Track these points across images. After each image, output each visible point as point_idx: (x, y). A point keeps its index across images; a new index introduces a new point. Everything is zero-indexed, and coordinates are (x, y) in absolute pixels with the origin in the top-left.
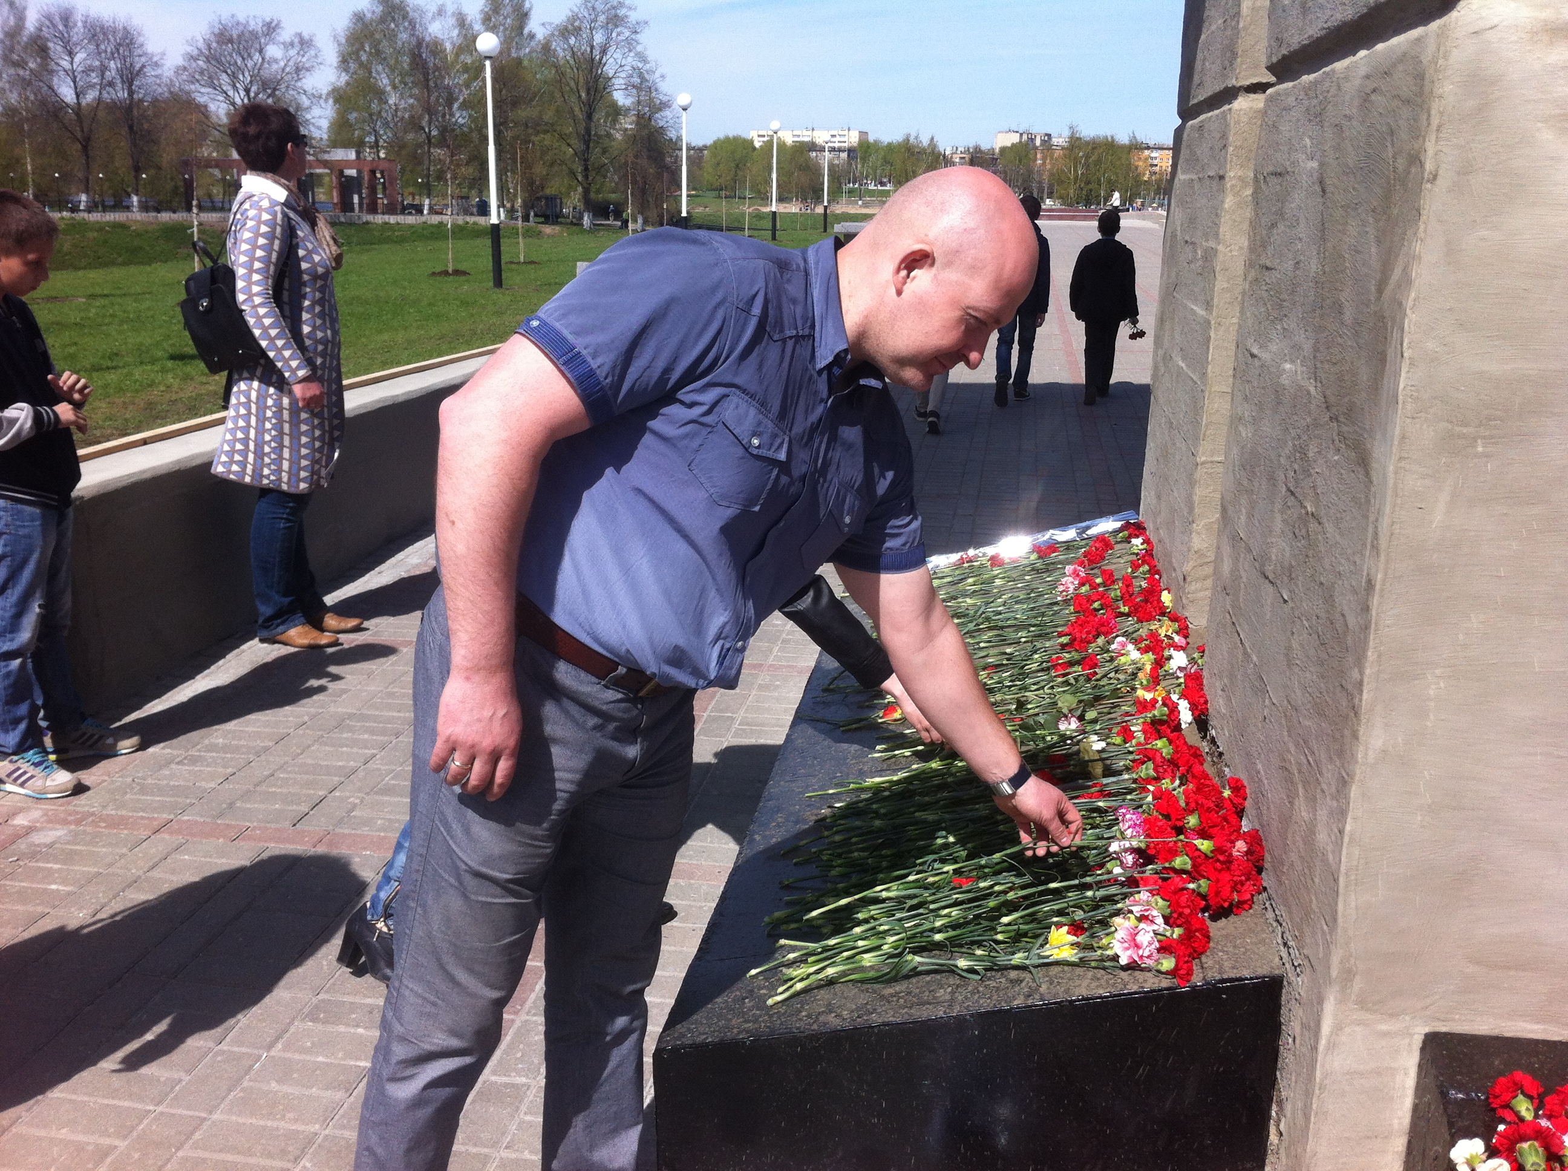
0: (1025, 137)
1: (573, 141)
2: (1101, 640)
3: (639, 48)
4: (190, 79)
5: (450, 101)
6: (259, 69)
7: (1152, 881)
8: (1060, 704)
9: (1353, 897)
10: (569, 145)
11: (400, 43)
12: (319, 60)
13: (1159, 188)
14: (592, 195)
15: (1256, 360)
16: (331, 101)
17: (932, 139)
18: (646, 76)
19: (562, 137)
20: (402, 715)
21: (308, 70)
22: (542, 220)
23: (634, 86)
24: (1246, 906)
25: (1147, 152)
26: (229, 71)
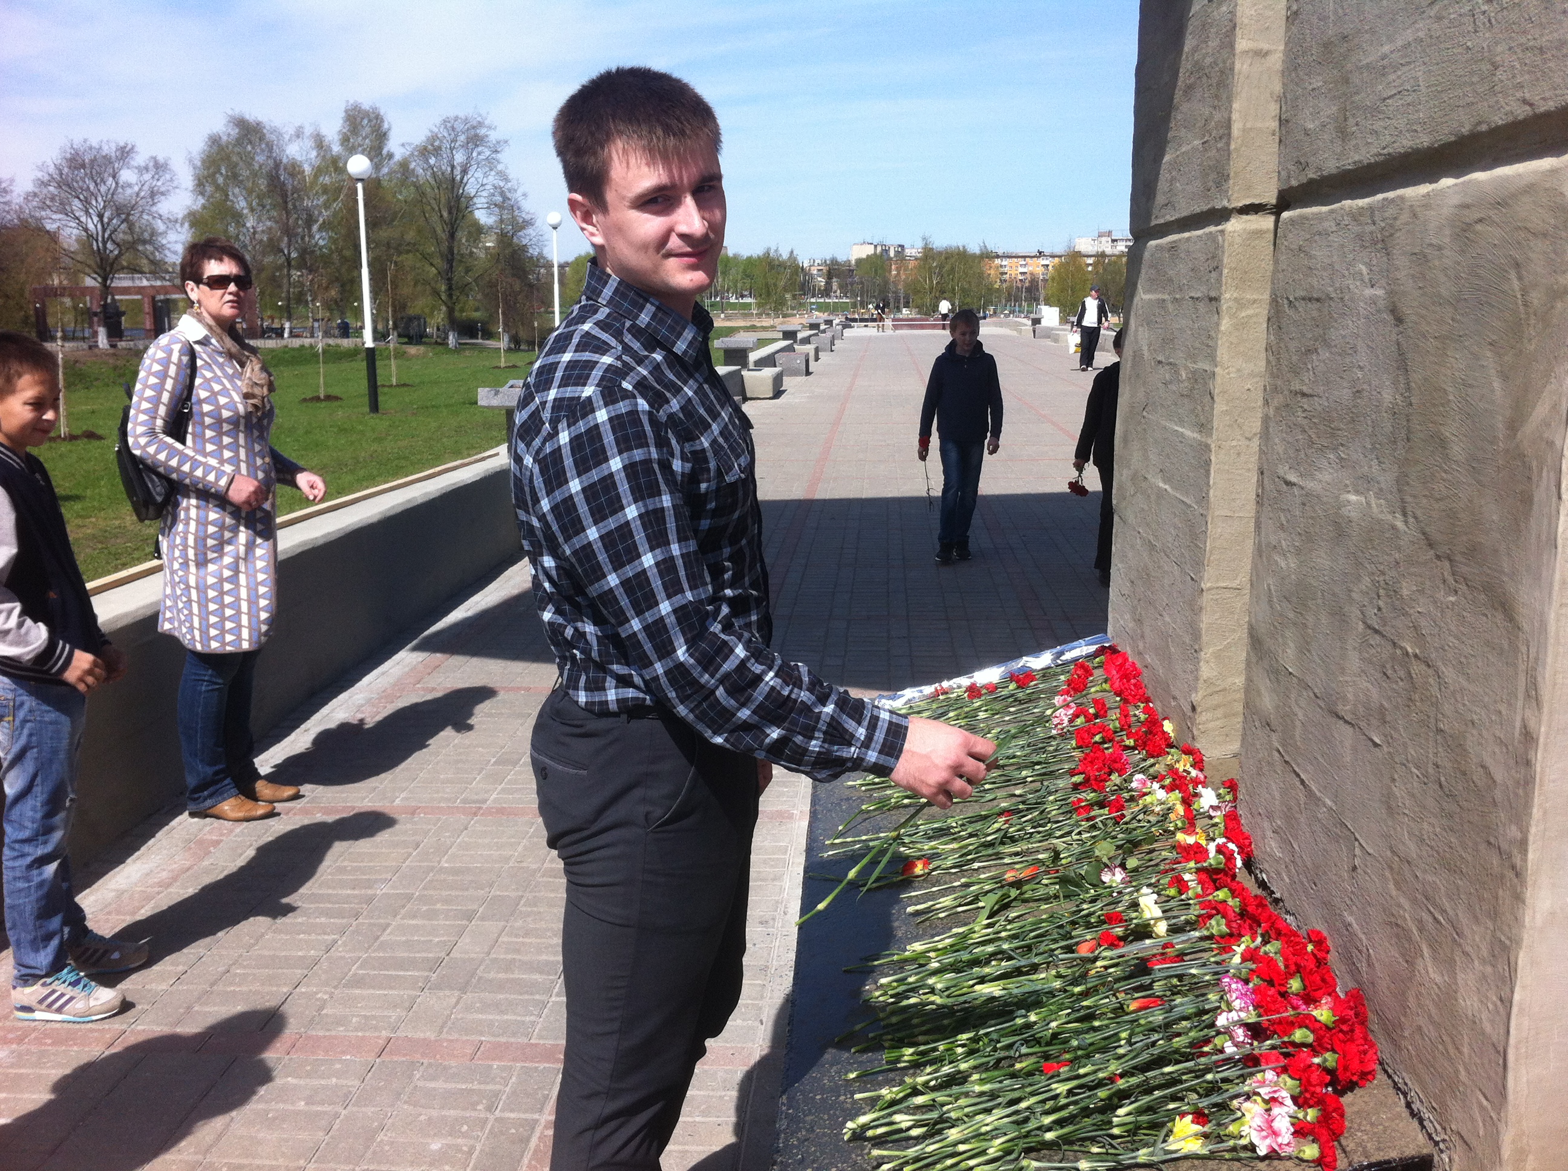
0: (879, 249)
1: (437, 261)
2: (1115, 777)
3: (500, 167)
4: (40, 204)
5: (310, 221)
6: (113, 194)
7: (1273, 1058)
8: (1097, 853)
9: (1524, 1072)
10: (432, 264)
11: (257, 167)
12: (175, 184)
13: (1009, 294)
14: (457, 314)
15: (1295, 490)
16: (187, 225)
17: (792, 252)
18: (509, 195)
19: (425, 257)
20: (356, 892)
21: (163, 194)
22: (406, 340)
23: (496, 205)
24: (1370, 1077)
25: (998, 261)
26: (82, 197)
